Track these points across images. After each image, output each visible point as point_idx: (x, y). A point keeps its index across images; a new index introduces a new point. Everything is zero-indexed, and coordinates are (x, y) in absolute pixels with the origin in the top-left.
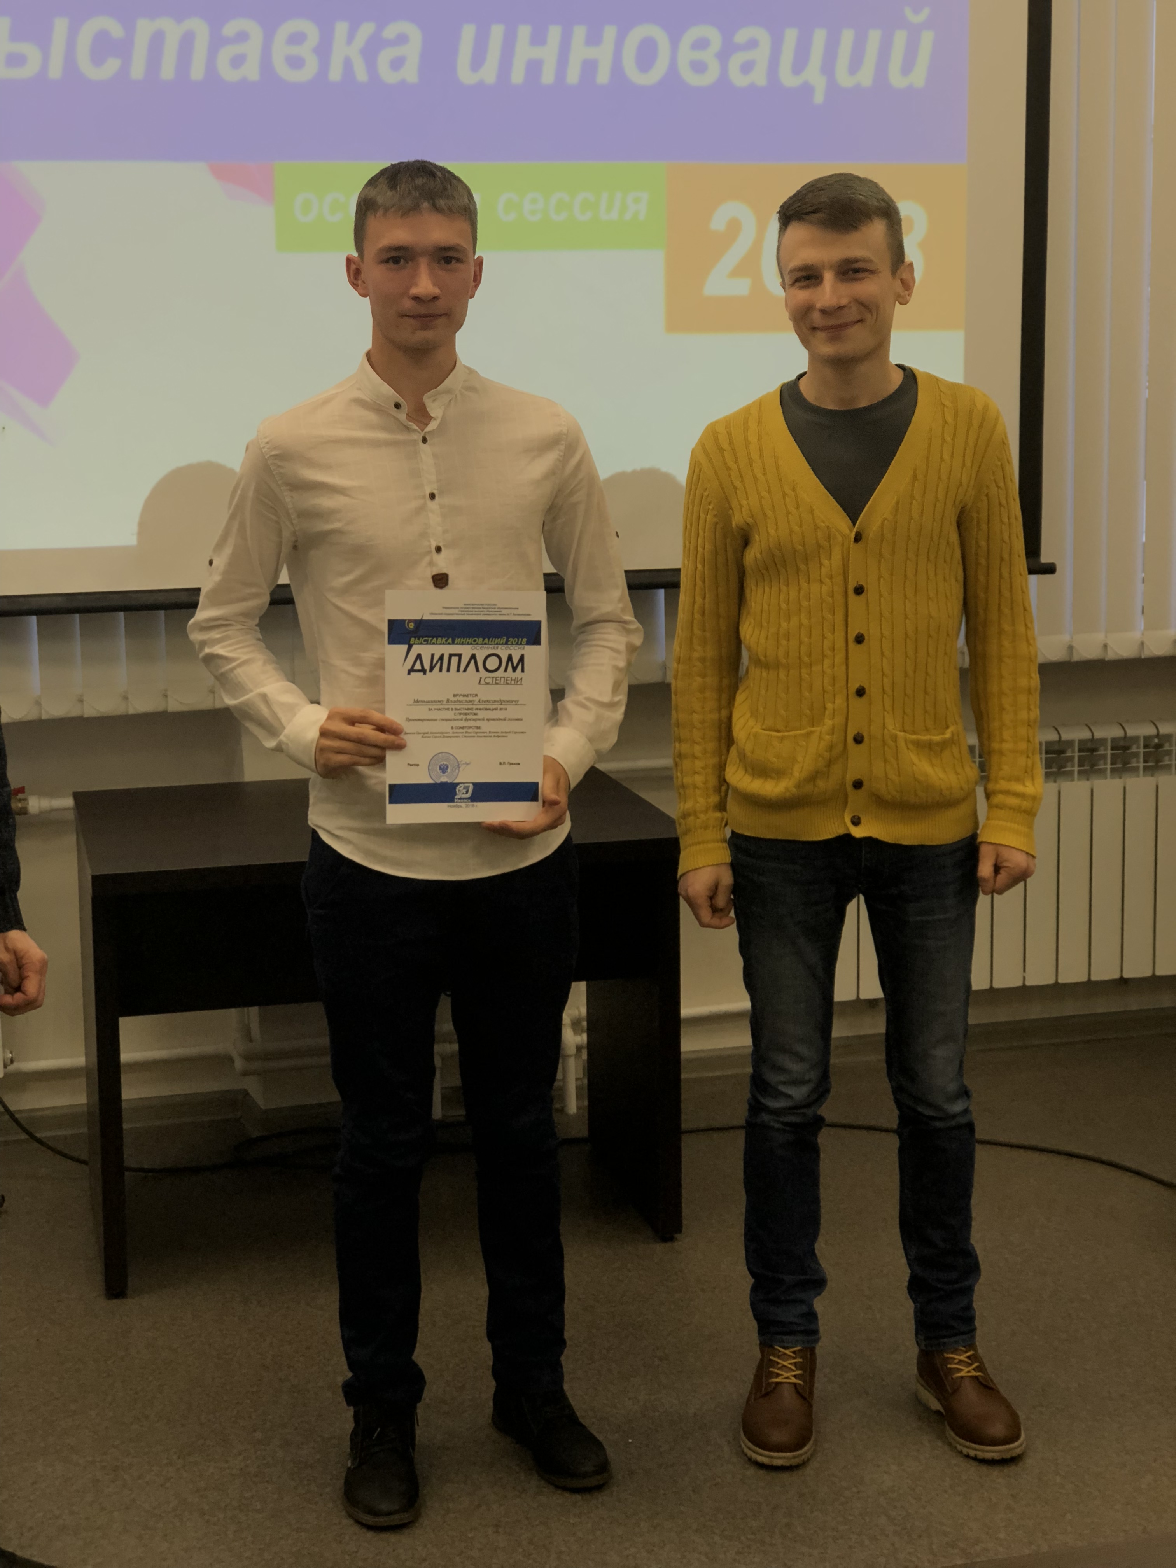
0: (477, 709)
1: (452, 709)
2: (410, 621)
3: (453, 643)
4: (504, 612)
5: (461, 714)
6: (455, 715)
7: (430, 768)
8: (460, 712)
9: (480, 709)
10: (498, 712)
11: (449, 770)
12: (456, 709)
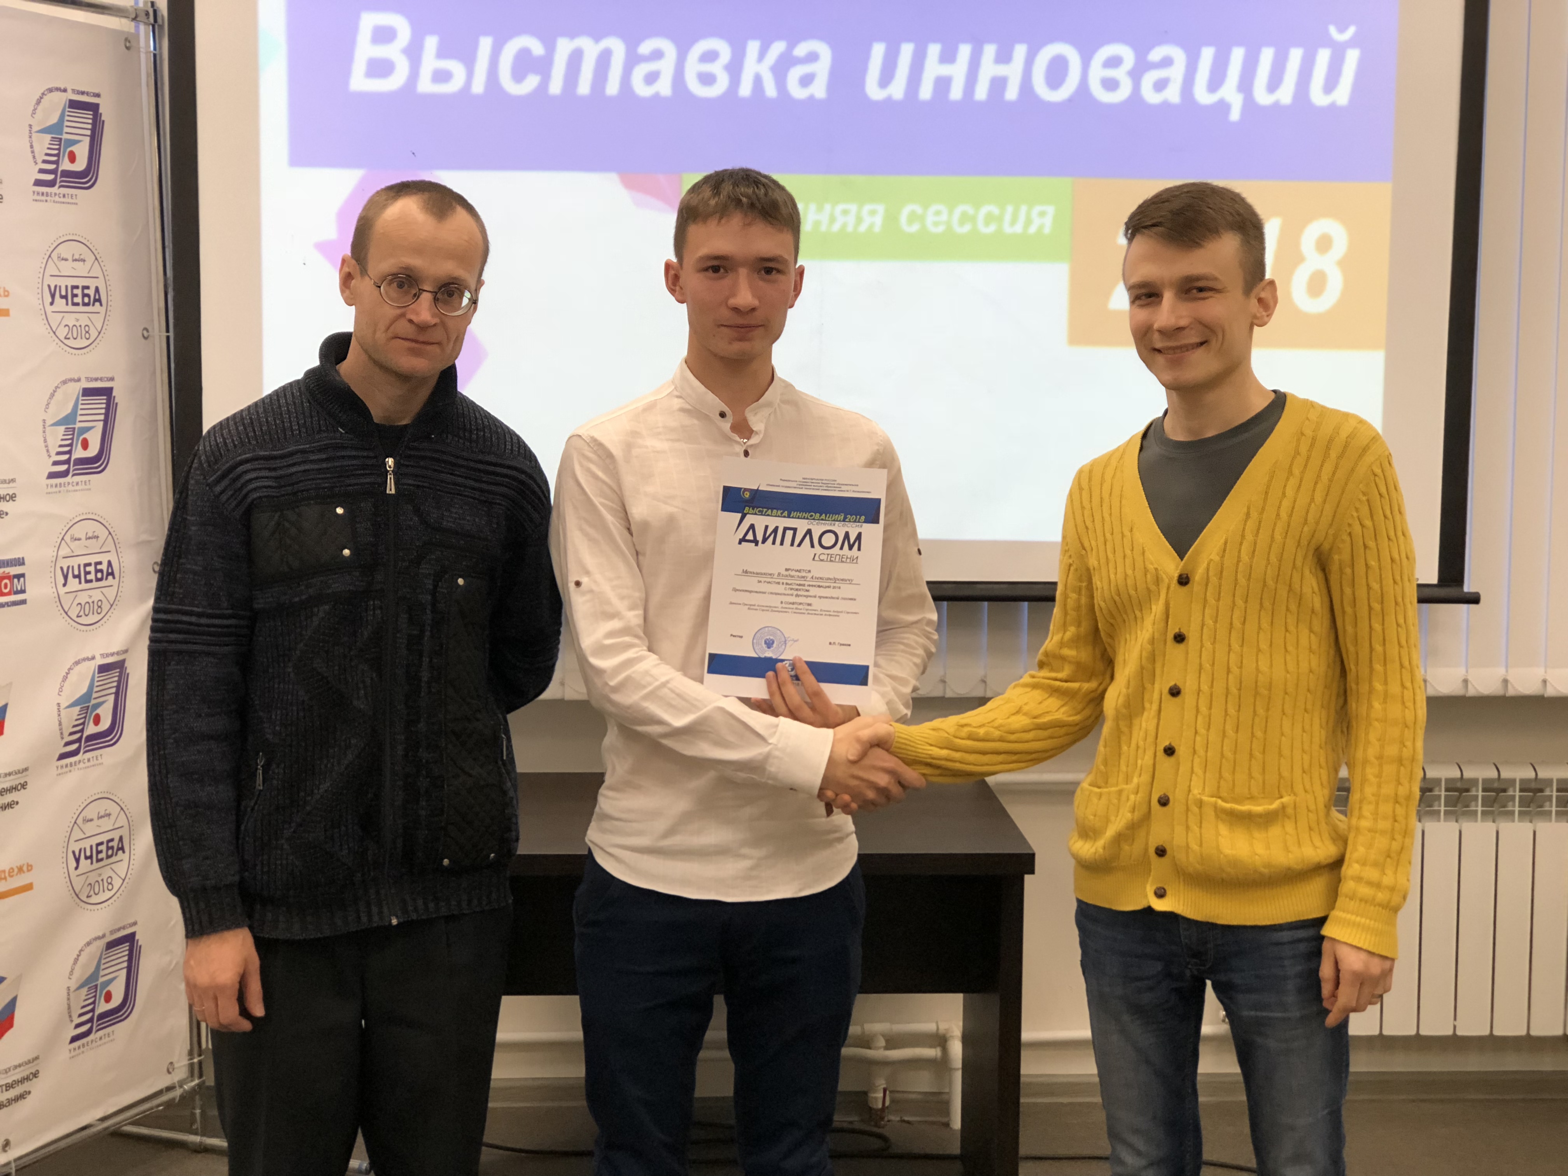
0: (809, 586)
1: (783, 583)
2: (746, 490)
3: (789, 517)
4: (844, 488)
5: (791, 589)
6: (785, 589)
7: (755, 641)
8: (791, 587)
9: (812, 586)
10: (831, 590)
11: (775, 645)
12: (787, 584)
